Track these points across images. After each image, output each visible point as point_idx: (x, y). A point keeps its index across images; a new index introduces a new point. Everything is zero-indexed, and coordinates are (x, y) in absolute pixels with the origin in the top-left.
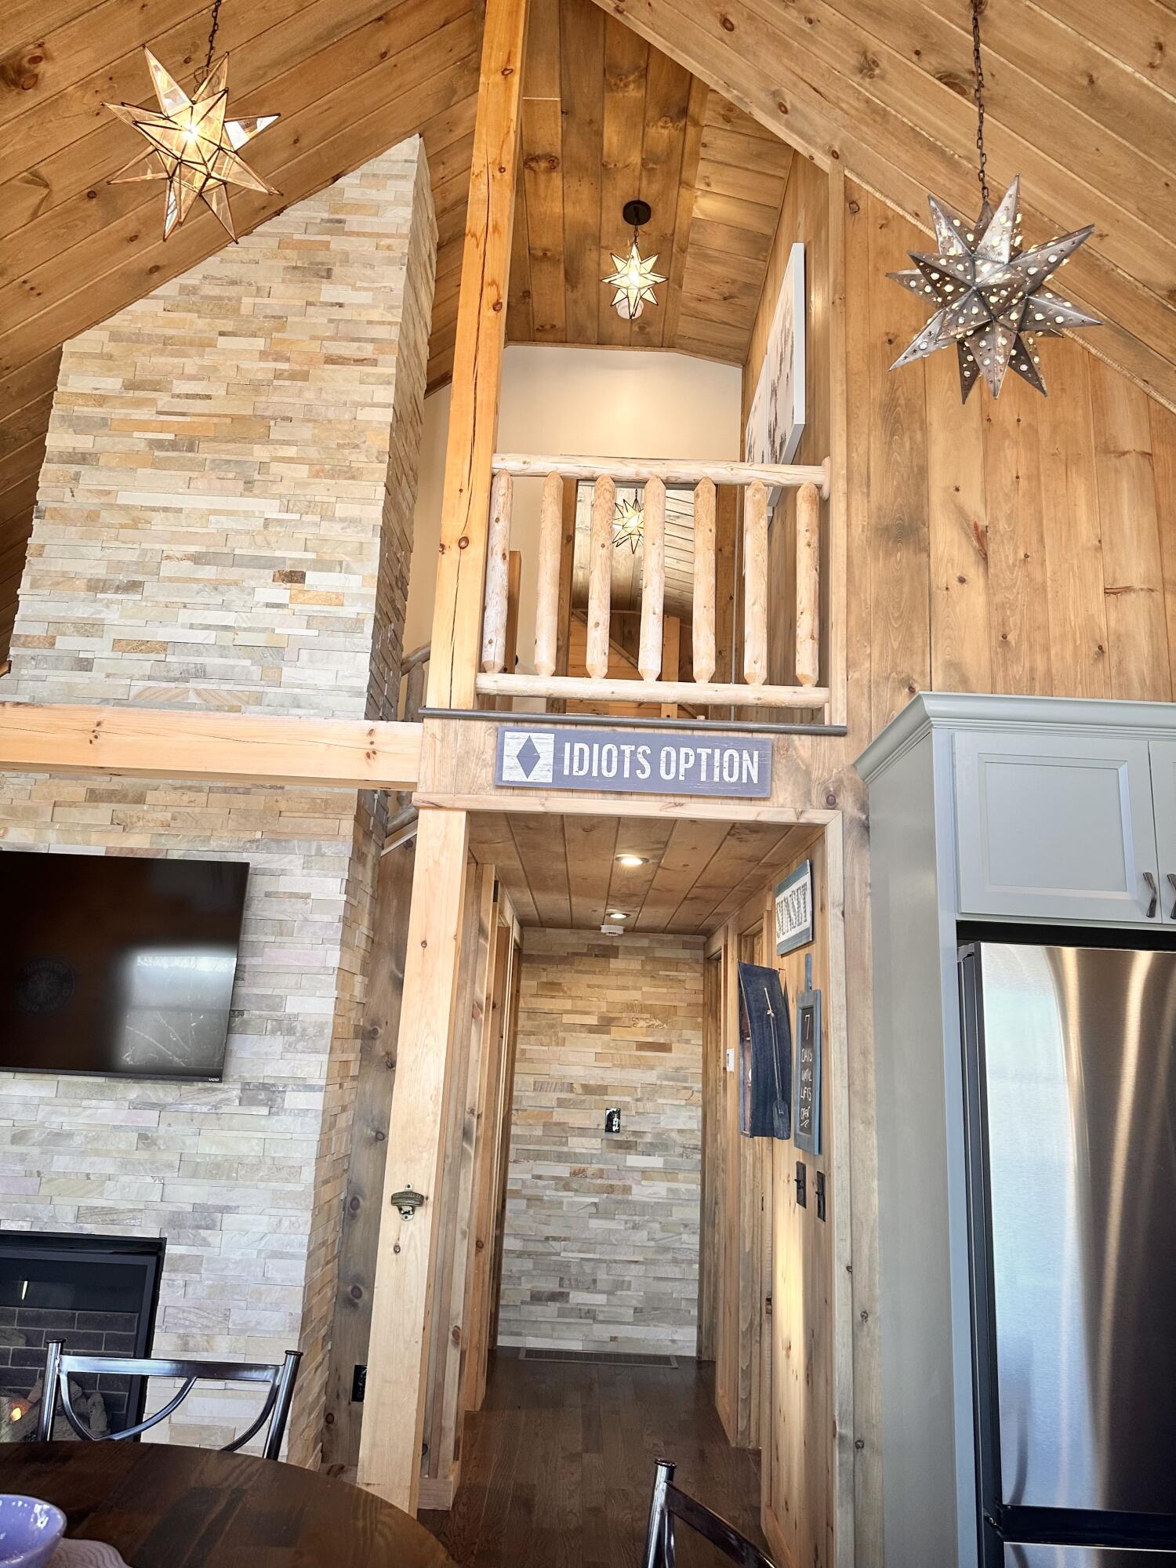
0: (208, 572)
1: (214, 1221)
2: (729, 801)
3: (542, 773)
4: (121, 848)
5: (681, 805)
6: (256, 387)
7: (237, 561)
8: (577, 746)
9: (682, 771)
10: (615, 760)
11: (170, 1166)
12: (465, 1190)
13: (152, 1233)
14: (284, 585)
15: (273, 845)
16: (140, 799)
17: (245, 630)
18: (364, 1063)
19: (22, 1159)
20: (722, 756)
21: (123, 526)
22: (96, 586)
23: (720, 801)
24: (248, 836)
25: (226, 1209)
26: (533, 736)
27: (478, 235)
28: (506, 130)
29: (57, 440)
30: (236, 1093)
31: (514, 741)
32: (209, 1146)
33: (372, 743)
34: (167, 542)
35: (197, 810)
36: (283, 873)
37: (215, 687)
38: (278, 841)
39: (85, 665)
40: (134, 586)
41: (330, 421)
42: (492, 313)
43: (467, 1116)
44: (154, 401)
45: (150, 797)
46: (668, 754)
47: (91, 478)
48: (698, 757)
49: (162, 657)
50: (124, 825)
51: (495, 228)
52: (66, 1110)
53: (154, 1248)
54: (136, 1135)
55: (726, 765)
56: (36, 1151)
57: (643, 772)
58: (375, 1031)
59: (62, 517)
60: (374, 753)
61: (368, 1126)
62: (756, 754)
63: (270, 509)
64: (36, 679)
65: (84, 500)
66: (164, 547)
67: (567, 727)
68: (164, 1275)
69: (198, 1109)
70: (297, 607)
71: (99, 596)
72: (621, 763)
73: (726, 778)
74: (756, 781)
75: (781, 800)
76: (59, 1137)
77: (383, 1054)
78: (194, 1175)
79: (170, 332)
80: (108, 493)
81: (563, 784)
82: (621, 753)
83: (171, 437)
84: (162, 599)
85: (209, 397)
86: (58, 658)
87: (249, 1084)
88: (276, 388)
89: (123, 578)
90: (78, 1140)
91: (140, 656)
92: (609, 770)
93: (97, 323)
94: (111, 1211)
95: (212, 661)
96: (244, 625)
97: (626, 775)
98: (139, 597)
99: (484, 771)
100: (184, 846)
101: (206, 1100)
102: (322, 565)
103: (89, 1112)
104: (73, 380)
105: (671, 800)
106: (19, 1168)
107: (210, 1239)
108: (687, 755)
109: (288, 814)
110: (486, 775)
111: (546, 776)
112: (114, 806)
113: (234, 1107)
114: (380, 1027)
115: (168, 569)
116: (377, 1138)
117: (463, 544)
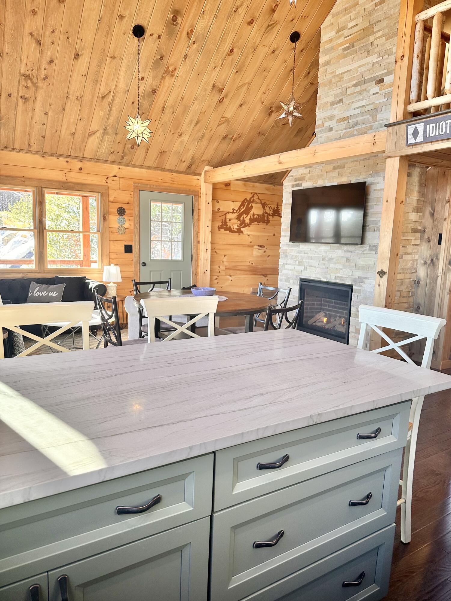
0: (358, 89)
1: (363, 281)
3: (420, 138)
4: (341, 182)
6: (370, 13)
7: (365, 82)
8: (431, 125)
10: (444, 127)
11: (353, 267)
13: (350, 283)
14: (378, 85)
15: (375, 175)
16: (344, 167)
17: (368, 105)
18: (421, 241)
19: (324, 264)
21: (337, 82)
22: (332, 104)
24: (369, 173)
25: (366, 278)
26: (417, 125)
29: (321, 61)
30: (368, 248)
31: (411, 129)
32: (361, 262)
33: (375, 140)
34: (348, 83)
35: (357, 167)
36: (378, 183)
37: (360, 127)
38: (376, 173)
39: (331, 129)
40: (341, 100)
41: (392, 15)
44: (343, 34)
45: (346, 166)
47: (330, 69)
49: (347, 121)
50: (341, 175)
52: (332, 253)
53: (351, 287)
54: (346, 259)
56: (327, 262)
58: (424, 231)
59: (324, 85)
60: (375, 143)
61: (422, 260)
63: (374, 58)
64: (321, 137)
65: (329, 77)
66: (347, 85)
67: (431, 118)
68: (353, 293)
69: (359, 252)
70: (381, 92)
71: (333, 107)
72: (446, 127)
76: (331, 259)
77: (427, 238)
78: (359, 269)
79: (347, 6)
80: (333, 72)
81: (427, 140)
82: (446, 124)
83: (348, 45)
84: (347, 102)
85: (357, 25)
86: (325, 129)
87: (371, 245)
88: (376, 11)
89: (338, 99)
90: (335, 260)
91: (343, 123)
92: (442, 132)
93: (328, 14)
94: (342, 277)
95: (360, 119)
96: (368, 104)
97: (448, 132)
98: (342, 104)
100: (354, 179)
101: (361, 250)
102: (389, 73)
103: (336, 253)
104: (324, 38)
106: (324, 266)
107: (363, 285)
109: (379, 164)
110: (404, 142)
111: (421, 139)
112: (339, 170)
113: (367, 252)
114: (426, 229)
115: (349, 92)
116: (425, 264)
117: (402, 58)
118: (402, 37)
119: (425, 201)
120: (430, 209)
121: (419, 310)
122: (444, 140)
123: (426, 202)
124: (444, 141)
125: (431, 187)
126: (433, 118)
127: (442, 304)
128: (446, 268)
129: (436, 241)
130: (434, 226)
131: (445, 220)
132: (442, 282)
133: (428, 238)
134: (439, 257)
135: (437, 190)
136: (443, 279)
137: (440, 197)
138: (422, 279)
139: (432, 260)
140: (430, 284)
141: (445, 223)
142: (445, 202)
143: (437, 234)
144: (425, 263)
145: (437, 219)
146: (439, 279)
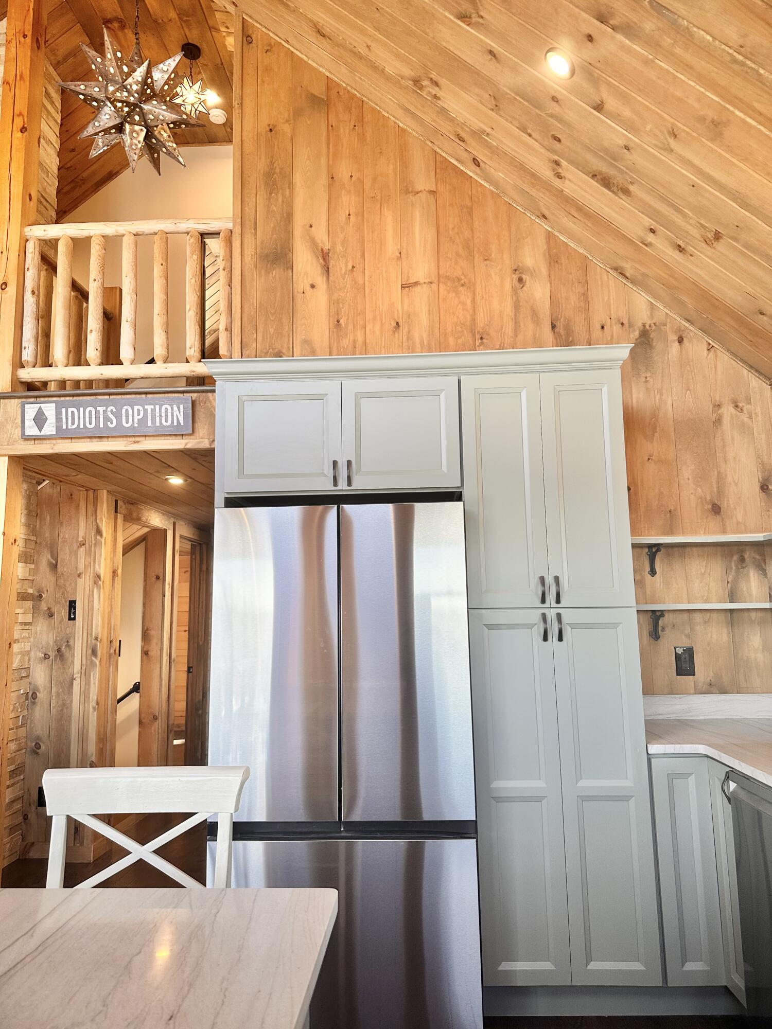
2: (169, 437)
3: (49, 429)
5: (138, 442)
8: (70, 410)
9: (136, 420)
10: (94, 417)
12: (94, 684)
18: (35, 615)
20: (160, 409)
23: (163, 438)
26: (42, 405)
27: (11, 82)
28: (27, 9)
31: (31, 410)
42: (20, 134)
43: (93, 642)
46: (127, 410)
48: (145, 411)
51: (21, 77)
55: (163, 415)
57: (112, 423)
58: (40, 596)
61: (39, 651)
62: (181, 407)
67: (68, 398)
72: (97, 418)
73: (164, 423)
74: (182, 424)
75: (201, 435)
77: (46, 609)
81: (63, 434)
82: (97, 412)
92: (90, 424)
97: (101, 426)
99: (17, 430)
105: (133, 439)
108: (138, 410)
111: (52, 431)
114: (43, 593)
116: (45, 658)
117: (3, 287)
118: (2, 252)
119: (38, 541)
120: (50, 557)
121: (38, 751)
122: (95, 437)
123: (40, 544)
124: (94, 440)
125: (48, 517)
126: (71, 398)
127: (85, 731)
128: (88, 662)
129: (63, 614)
130: (58, 586)
131: (79, 575)
132: (83, 689)
133: (49, 609)
134: (71, 643)
135: (60, 524)
136: (83, 684)
137: (67, 536)
138: (41, 689)
139: (59, 650)
140: (58, 695)
141: (80, 582)
142: (75, 546)
143: (66, 601)
144: (46, 656)
145: (62, 574)
146: (76, 684)
